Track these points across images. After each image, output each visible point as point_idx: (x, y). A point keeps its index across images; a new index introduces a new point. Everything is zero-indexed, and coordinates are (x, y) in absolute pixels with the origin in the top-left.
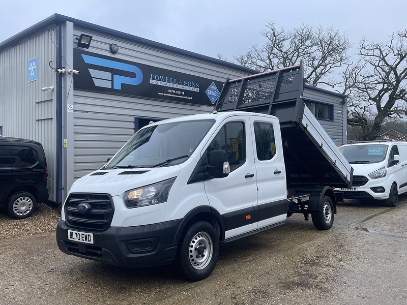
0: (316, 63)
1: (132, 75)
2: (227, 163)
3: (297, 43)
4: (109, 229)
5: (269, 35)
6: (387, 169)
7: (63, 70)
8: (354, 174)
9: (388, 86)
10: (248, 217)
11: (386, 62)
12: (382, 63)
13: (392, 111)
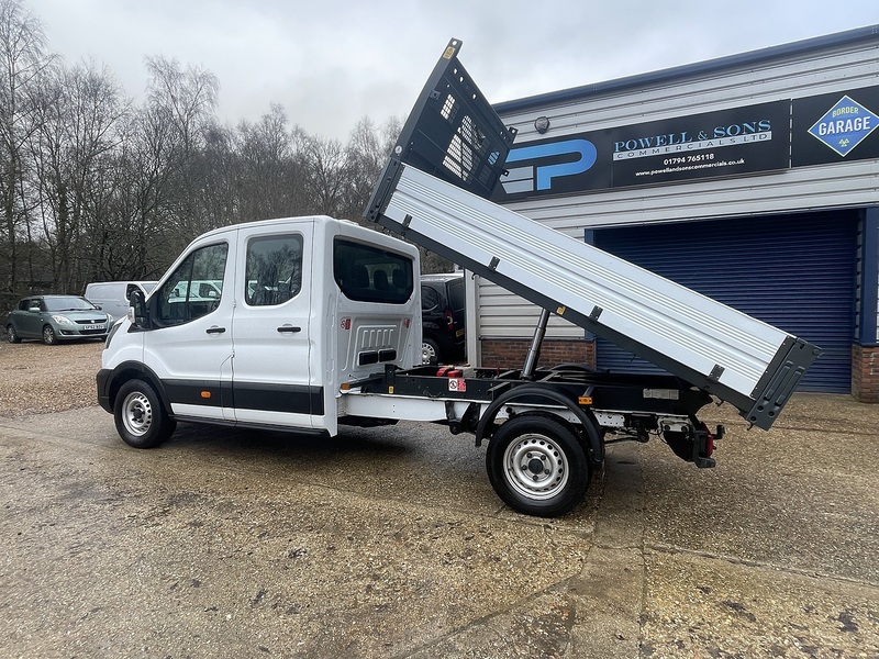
10: (205, 394)
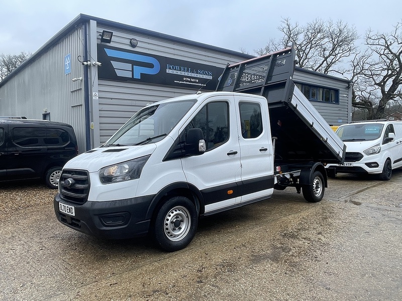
0: (327, 53)
1: (150, 66)
2: (203, 141)
3: (310, 36)
4: (86, 203)
5: (285, 30)
6: (381, 146)
7: (89, 63)
8: (347, 151)
9: (392, 72)
10: (231, 192)
11: (390, 51)
12: (387, 51)
13: (396, 95)
